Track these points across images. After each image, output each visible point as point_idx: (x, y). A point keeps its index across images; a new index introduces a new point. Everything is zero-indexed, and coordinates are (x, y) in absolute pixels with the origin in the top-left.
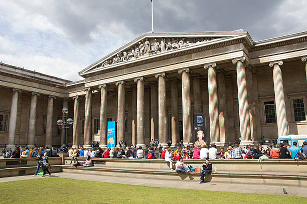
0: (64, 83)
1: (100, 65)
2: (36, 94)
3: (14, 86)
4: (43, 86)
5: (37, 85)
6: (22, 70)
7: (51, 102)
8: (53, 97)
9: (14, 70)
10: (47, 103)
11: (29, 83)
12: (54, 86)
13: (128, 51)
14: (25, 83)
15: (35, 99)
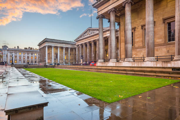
0: (73, 43)
1: (79, 38)
2: (64, 47)
3: (58, 46)
4: (66, 45)
5: (64, 45)
6: (60, 40)
7: (69, 49)
8: (70, 48)
9: (57, 41)
10: (68, 50)
11: (62, 44)
12: (70, 44)
13: (85, 33)
14: (61, 44)
15: (64, 49)
